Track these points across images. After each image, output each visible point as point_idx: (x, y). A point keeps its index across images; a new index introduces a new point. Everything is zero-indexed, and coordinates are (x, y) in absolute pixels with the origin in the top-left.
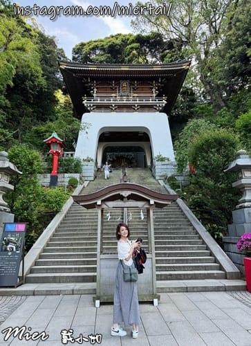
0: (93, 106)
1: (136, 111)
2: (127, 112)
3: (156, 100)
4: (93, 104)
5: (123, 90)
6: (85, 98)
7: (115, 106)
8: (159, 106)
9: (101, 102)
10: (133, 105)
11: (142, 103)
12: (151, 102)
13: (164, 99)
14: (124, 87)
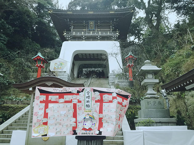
1: (99, 40)
3: (112, 33)
4: (71, 36)
5: (91, 27)
6: (65, 32)
7: (85, 37)
8: (114, 36)
9: (76, 34)
10: (97, 36)
11: (103, 35)
12: (108, 34)
13: (117, 32)
14: (92, 24)
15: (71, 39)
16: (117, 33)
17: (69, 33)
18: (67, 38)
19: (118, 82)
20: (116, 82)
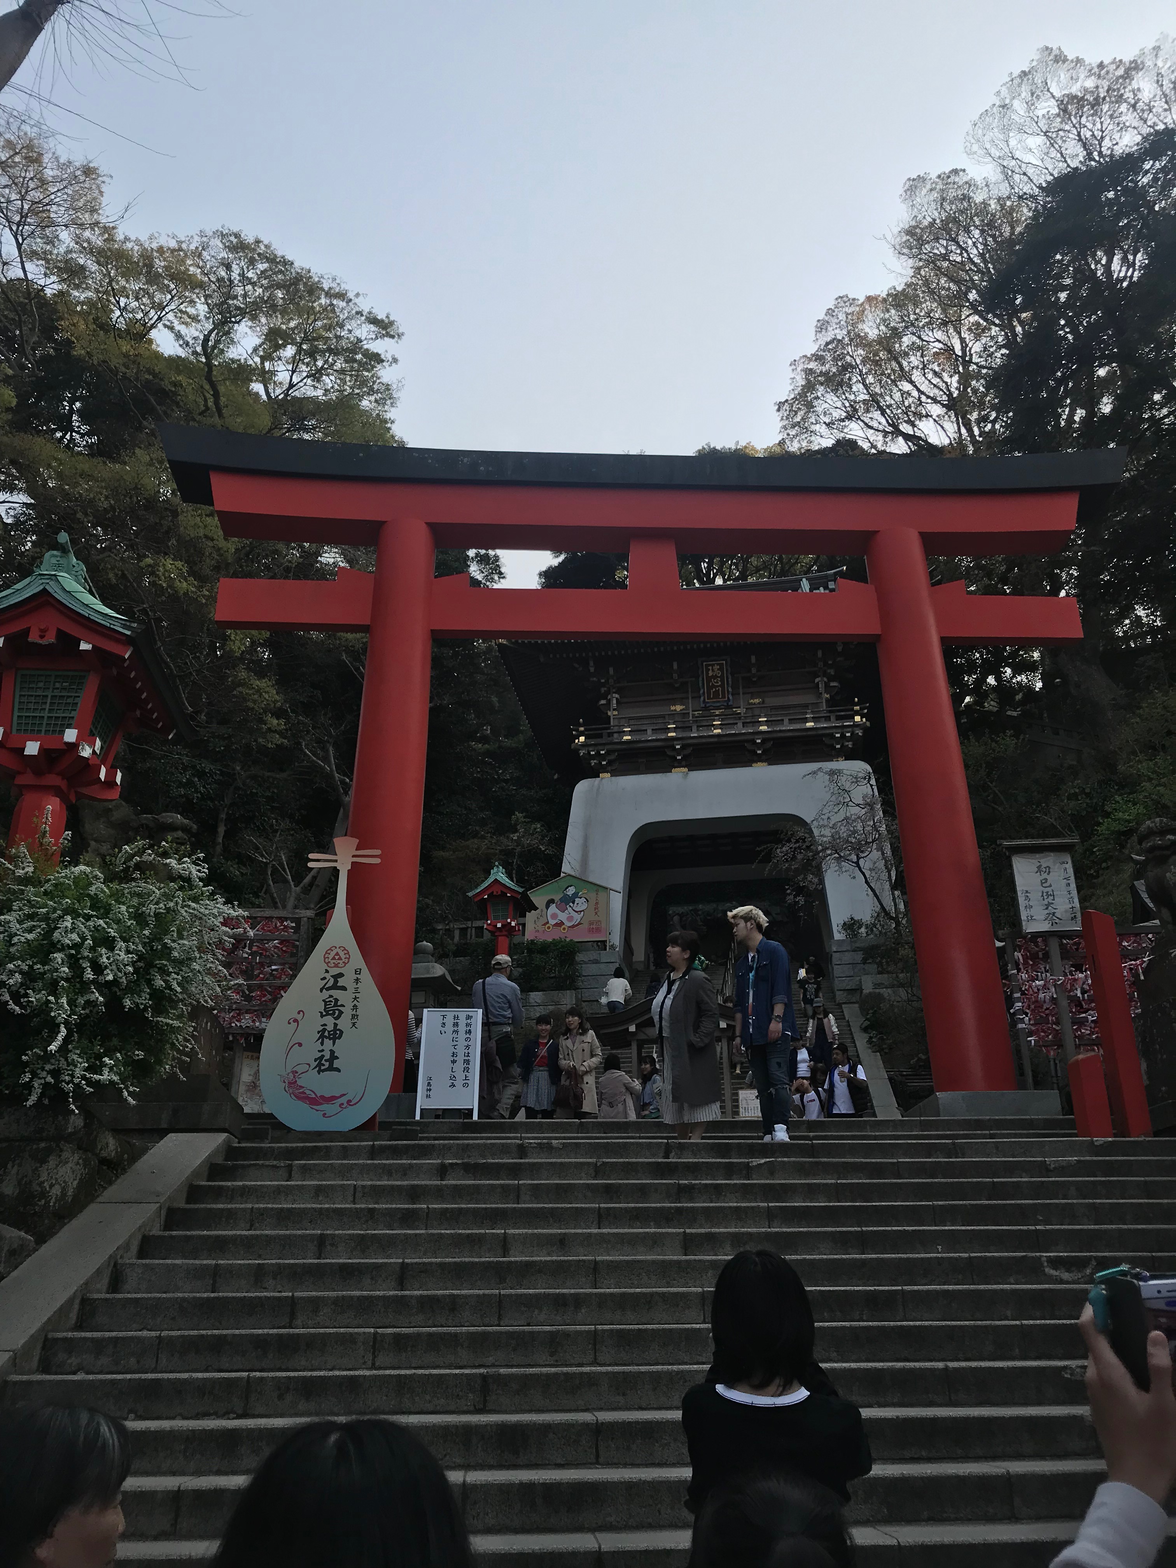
0: (608, 753)
1: (759, 759)
2: (729, 764)
3: (828, 719)
4: (609, 747)
5: (709, 688)
6: (582, 729)
7: (684, 747)
8: (843, 736)
9: (637, 737)
10: (751, 737)
11: (780, 731)
12: (810, 724)
13: (857, 713)
14: (715, 677)
15: (610, 763)
16: (857, 718)
17: (600, 736)
18: (593, 762)
19: (877, 985)
20: (868, 988)
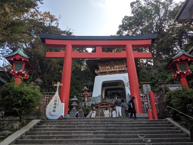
2: (113, 74)
3: (126, 68)
6: (96, 70)
7: (108, 72)
9: (103, 71)
10: (116, 71)
11: (120, 70)
12: (123, 69)
15: (99, 74)
